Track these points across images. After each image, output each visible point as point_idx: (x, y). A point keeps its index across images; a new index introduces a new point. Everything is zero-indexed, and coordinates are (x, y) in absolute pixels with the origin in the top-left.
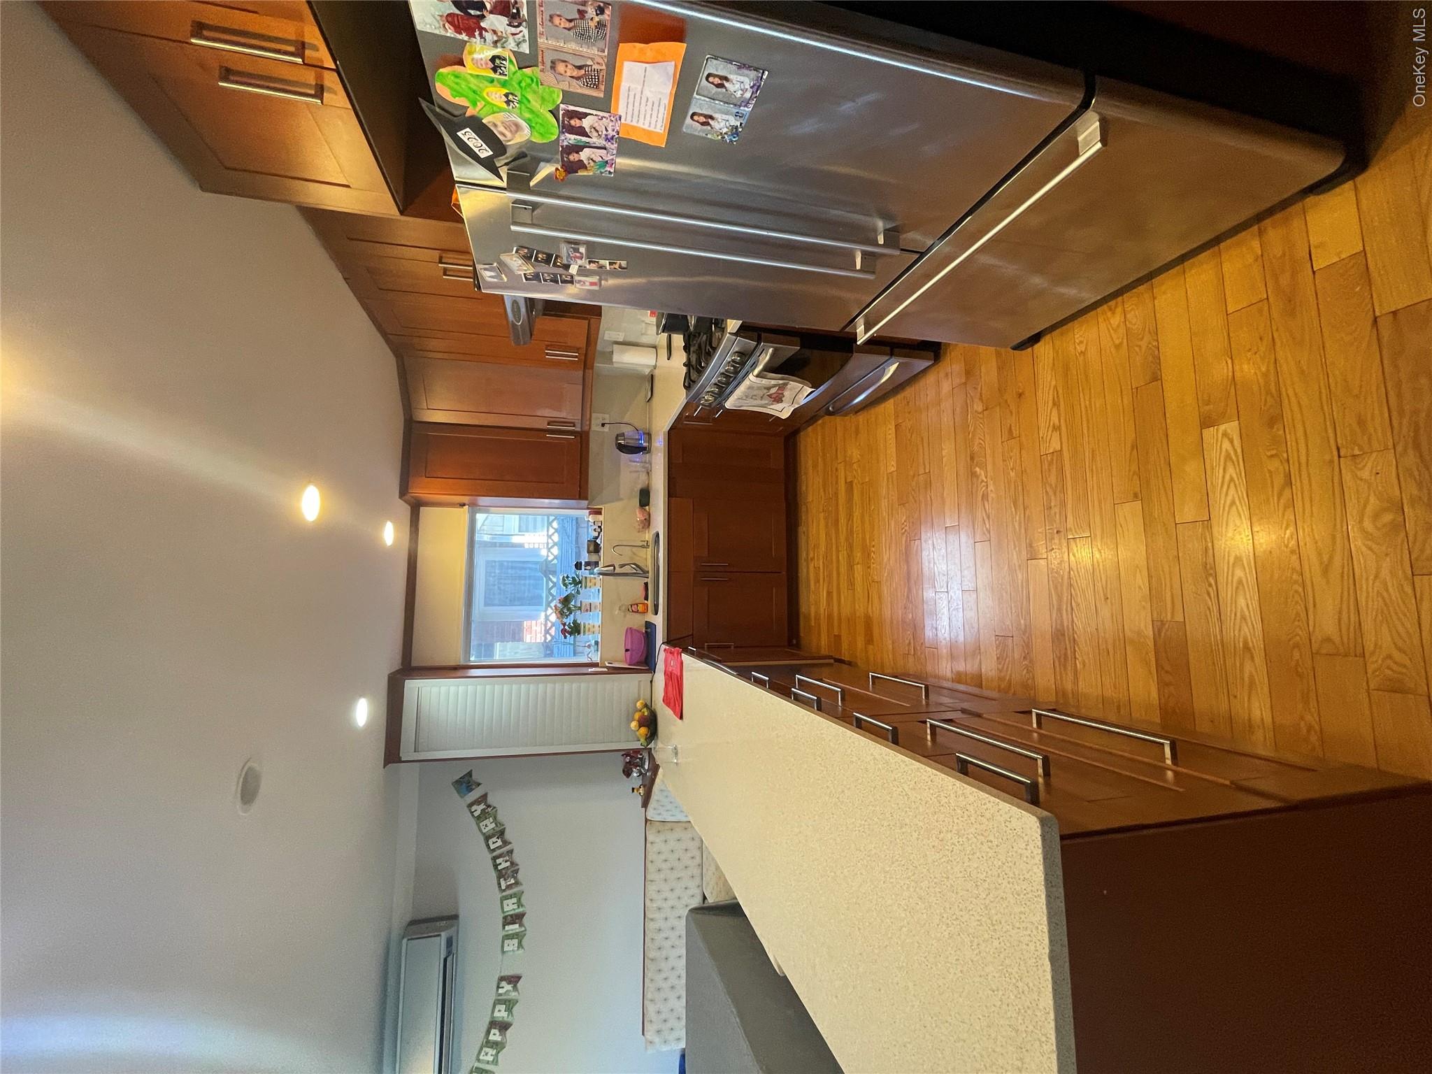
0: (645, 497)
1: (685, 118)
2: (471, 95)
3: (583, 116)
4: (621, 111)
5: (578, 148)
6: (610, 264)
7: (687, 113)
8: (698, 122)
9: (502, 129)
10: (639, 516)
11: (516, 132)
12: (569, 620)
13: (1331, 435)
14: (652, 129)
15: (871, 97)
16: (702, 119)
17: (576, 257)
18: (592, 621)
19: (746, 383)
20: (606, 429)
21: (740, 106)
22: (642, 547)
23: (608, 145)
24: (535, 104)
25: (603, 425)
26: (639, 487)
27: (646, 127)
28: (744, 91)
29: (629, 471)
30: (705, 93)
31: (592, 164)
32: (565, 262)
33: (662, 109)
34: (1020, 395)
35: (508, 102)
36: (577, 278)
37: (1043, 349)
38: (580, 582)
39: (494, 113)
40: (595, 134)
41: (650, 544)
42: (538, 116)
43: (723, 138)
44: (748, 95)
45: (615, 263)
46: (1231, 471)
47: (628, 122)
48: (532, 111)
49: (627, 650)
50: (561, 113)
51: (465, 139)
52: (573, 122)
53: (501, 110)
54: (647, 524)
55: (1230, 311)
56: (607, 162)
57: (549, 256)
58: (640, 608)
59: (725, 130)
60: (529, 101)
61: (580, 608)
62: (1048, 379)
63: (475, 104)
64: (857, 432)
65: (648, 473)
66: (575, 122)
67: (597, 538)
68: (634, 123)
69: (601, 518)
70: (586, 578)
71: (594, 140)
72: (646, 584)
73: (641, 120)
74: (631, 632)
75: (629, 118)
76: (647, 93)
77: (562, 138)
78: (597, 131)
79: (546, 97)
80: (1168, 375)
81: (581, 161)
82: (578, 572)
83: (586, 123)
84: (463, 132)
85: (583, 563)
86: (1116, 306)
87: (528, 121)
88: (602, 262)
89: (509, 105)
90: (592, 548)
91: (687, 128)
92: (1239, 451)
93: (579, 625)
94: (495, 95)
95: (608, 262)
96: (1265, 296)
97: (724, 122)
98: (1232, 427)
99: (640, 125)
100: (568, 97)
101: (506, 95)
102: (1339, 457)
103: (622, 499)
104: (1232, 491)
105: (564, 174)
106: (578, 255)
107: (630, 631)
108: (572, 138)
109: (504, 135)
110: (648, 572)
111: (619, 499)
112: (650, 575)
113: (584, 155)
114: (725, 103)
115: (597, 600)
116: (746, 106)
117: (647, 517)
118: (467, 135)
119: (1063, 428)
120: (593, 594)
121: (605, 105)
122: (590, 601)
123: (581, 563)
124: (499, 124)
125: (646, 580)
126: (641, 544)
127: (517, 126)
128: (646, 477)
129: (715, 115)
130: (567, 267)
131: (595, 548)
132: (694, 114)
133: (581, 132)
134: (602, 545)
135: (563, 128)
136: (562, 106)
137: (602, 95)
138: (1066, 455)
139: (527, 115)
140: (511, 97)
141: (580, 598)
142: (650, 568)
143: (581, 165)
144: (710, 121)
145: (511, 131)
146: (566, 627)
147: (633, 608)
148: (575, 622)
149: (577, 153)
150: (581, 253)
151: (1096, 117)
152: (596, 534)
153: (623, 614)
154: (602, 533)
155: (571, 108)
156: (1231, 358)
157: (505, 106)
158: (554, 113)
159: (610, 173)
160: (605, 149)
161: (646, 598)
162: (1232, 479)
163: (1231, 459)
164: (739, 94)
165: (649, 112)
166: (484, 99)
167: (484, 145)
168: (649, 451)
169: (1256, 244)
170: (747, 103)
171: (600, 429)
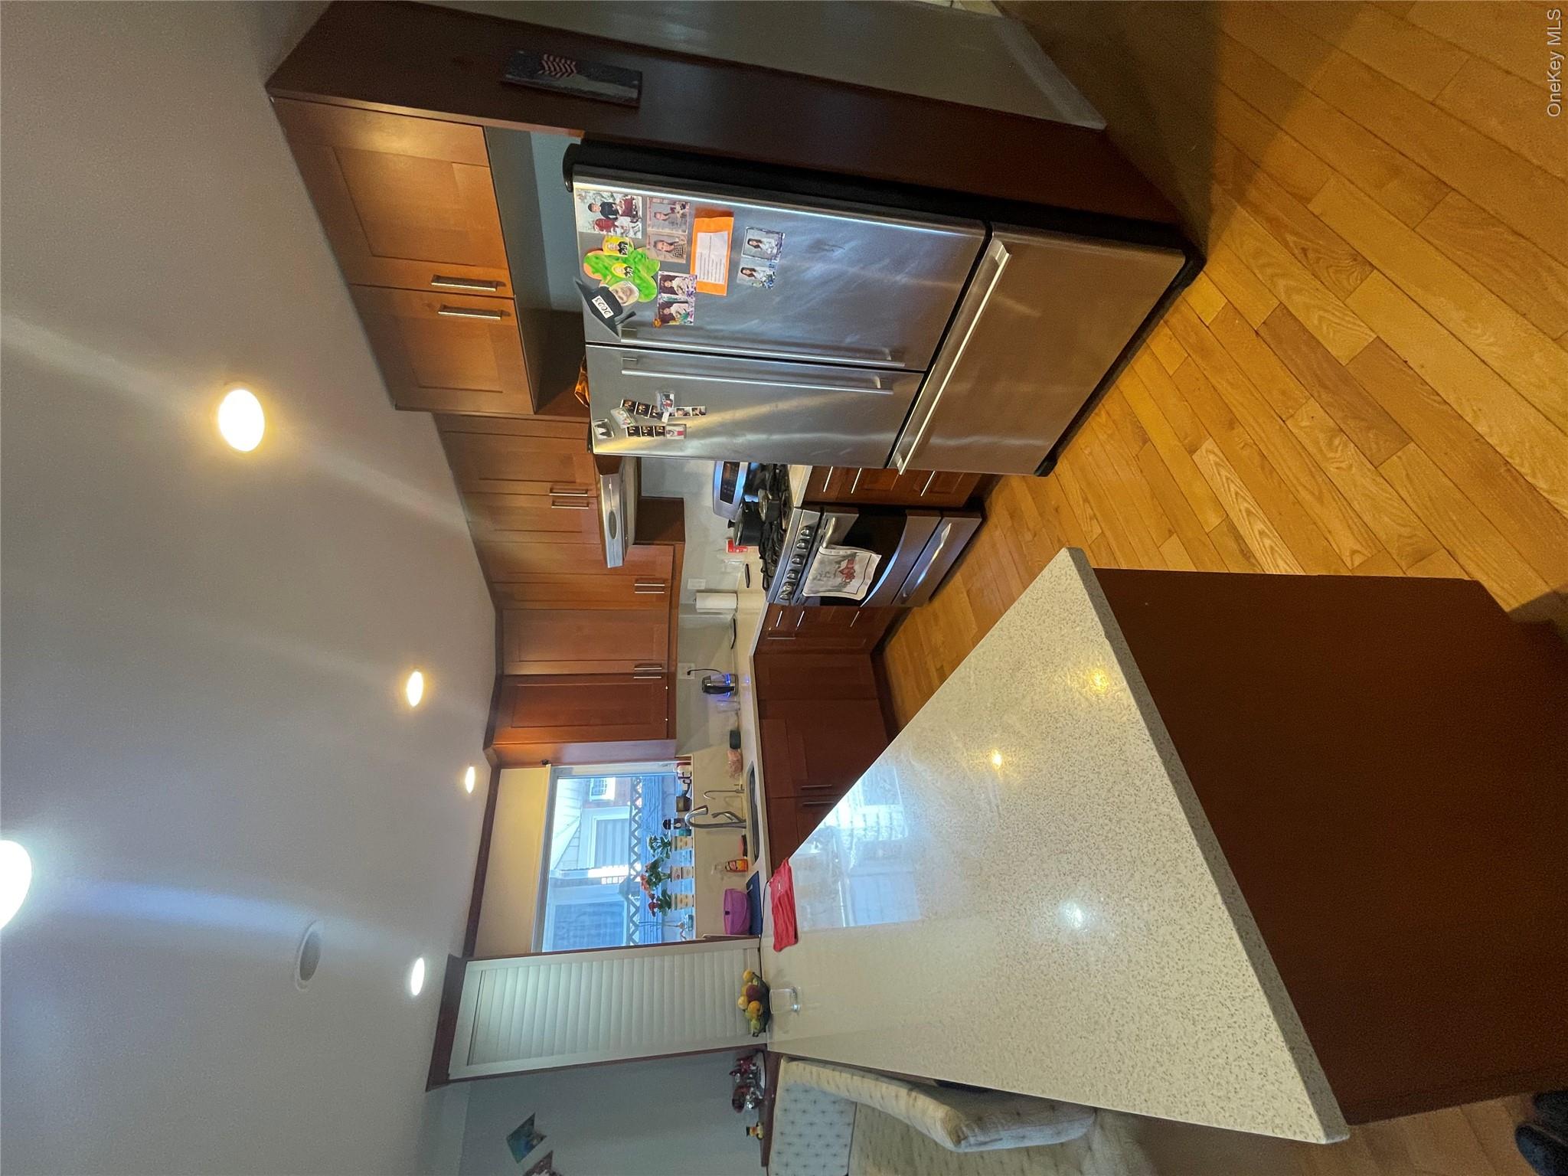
0: (735, 740)
1: (737, 272)
2: (604, 271)
3: (672, 278)
4: (697, 272)
5: (669, 304)
6: (693, 410)
7: (738, 268)
8: (745, 274)
9: (621, 294)
10: (731, 756)
11: (630, 295)
12: (658, 892)
13: (1272, 412)
14: (717, 282)
15: (853, 244)
16: (748, 272)
17: (667, 405)
18: (685, 889)
19: (818, 556)
20: (692, 677)
21: (771, 259)
22: (737, 791)
23: (690, 299)
24: (644, 274)
25: (689, 673)
26: (730, 728)
27: (713, 282)
28: (772, 248)
29: (717, 715)
30: (748, 253)
31: (679, 316)
32: (659, 411)
33: (722, 266)
34: (1056, 510)
35: (626, 274)
36: (668, 428)
37: (1062, 466)
38: (670, 844)
39: (618, 282)
40: (680, 291)
41: (745, 787)
42: (645, 282)
43: (763, 285)
44: (775, 251)
45: (696, 409)
46: (1224, 473)
47: (701, 280)
48: (640, 278)
49: (727, 913)
50: (659, 277)
51: (596, 304)
52: (666, 284)
53: (622, 279)
54: (740, 767)
55: (1171, 373)
56: (688, 313)
57: (647, 406)
58: (740, 865)
59: (764, 279)
60: (639, 271)
61: (670, 876)
62: (1074, 488)
63: (605, 277)
64: (936, 617)
65: (737, 714)
66: (668, 284)
67: (687, 792)
68: (705, 280)
69: (690, 768)
70: (676, 837)
71: (681, 297)
72: (744, 837)
73: (710, 278)
74: (731, 893)
75: (702, 277)
76: (712, 256)
77: (659, 297)
78: (682, 289)
79: (650, 266)
80: (1152, 433)
81: (671, 314)
82: (666, 831)
83: (675, 284)
84: (596, 299)
85: (672, 822)
86: (1100, 411)
87: (638, 286)
88: (686, 409)
89: (626, 275)
90: (681, 805)
91: (740, 280)
92: (1221, 455)
93: (670, 897)
94: (618, 269)
95: (691, 408)
96: (1186, 355)
97: (763, 273)
98: (1208, 444)
99: (709, 281)
100: (664, 266)
101: (626, 269)
102: (1284, 421)
103: (711, 746)
104: (1232, 486)
105: (660, 323)
106: (669, 402)
107: (729, 893)
108: (665, 297)
109: (622, 299)
110: (745, 821)
111: (708, 745)
112: (748, 823)
113: (673, 309)
114: (762, 258)
115: (690, 865)
116: (775, 259)
117: (740, 757)
118: (599, 302)
119: (1098, 515)
120: (684, 857)
121: (686, 269)
122: (683, 865)
123: (670, 821)
124: (619, 290)
125: (744, 832)
126: (735, 788)
127: (631, 291)
128: (736, 718)
129: (756, 268)
130: (660, 416)
131: (685, 804)
132: (743, 269)
133: (671, 291)
134: (692, 798)
135: (660, 288)
136: (660, 272)
137: (684, 262)
138: (1108, 533)
139: (638, 281)
140: (628, 269)
141: (669, 863)
142: (747, 815)
143: (671, 317)
144: (754, 273)
145: (626, 295)
146: (655, 901)
147: (733, 869)
148: (664, 893)
149: (669, 308)
150: (671, 400)
151: (1000, 243)
152: (685, 787)
153: (719, 876)
154: (692, 785)
155: (666, 273)
156: (1187, 401)
157: (624, 276)
158: (654, 278)
159: (691, 322)
160: (687, 302)
161: (745, 853)
162: (1227, 479)
163: (1219, 465)
164: (769, 251)
165: (714, 271)
166: (611, 272)
167: (609, 308)
168: (736, 694)
169: (1167, 331)
170: (775, 257)
171: (687, 677)
